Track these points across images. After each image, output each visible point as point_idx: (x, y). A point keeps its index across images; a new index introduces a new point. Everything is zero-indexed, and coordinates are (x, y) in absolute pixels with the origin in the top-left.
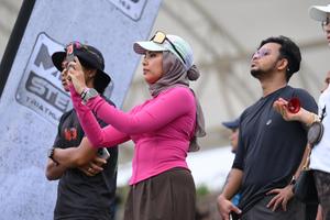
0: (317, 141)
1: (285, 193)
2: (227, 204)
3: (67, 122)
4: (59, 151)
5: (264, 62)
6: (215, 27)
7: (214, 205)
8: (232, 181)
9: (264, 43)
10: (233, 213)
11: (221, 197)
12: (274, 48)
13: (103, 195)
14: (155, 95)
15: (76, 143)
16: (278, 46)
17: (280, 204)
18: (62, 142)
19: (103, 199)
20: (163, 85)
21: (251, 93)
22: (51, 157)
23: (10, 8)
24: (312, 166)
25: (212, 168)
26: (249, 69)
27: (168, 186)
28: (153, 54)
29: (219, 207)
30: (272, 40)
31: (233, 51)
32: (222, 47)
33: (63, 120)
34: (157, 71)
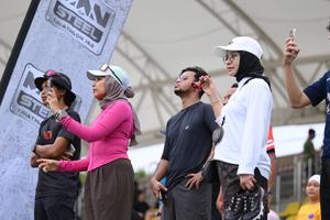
0: (219, 140)
1: (197, 177)
2: (157, 184)
3: (45, 126)
4: (40, 147)
5: (184, 85)
6: (150, 60)
7: (147, 185)
8: (161, 168)
9: (184, 71)
10: (162, 190)
11: (154, 179)
12: (191, 75)
13: (71, 178)
14: (103, 108)
15: (51, 142)
16: (194, 74)
17: (194, 185)
18: (42, 141)
19: (70, 181)
20: (108, 101)
21: (174, 106)
22: (34, 151)
23: (6, 46)
24: (215, 158)
25: (146, 159)
26: (173, 89)
27: (114, 172)
28: (99, 78)
29: (152, 187)
30: (189, 69)
31: (162, 77)
32: (155, 74)
33: (43, 124)
34: (102, 90)
